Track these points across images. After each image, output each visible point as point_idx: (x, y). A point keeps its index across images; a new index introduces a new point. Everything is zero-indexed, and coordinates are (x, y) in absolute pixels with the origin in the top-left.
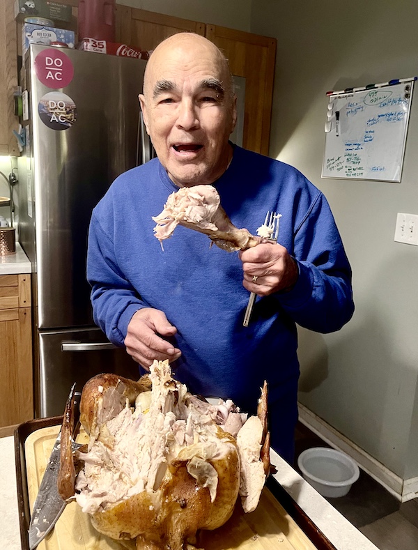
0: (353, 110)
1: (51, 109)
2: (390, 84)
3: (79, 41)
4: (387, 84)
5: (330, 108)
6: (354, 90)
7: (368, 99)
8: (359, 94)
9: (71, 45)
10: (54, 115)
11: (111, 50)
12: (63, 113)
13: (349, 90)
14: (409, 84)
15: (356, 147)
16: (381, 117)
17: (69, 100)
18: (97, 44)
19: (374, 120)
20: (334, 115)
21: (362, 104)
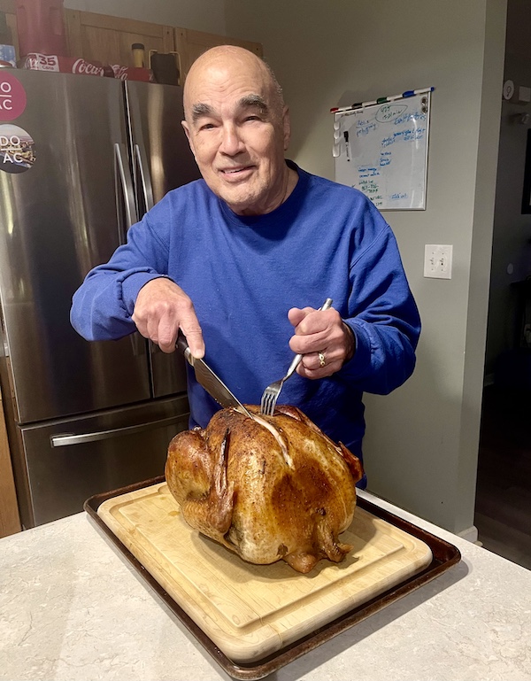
0: (364, 129)
1: (3, 147)
2: (404, 97)
3: (22, 58)
4: (401, 96)
5: (336, 128)
6: (363, 105)
7: (380, 115)
8: (370, 111)
9: (13, 63)
10: (7, 154)
11: (65, 67)
12: (19, 151)
13: (357, 105)
14: (426, 95)
15: (371, 172)
16: (397, 136)
17: (24, 134)
18: (46, 60)
19: (389, 139)
20: (343, 136)
21: (374, 122)
